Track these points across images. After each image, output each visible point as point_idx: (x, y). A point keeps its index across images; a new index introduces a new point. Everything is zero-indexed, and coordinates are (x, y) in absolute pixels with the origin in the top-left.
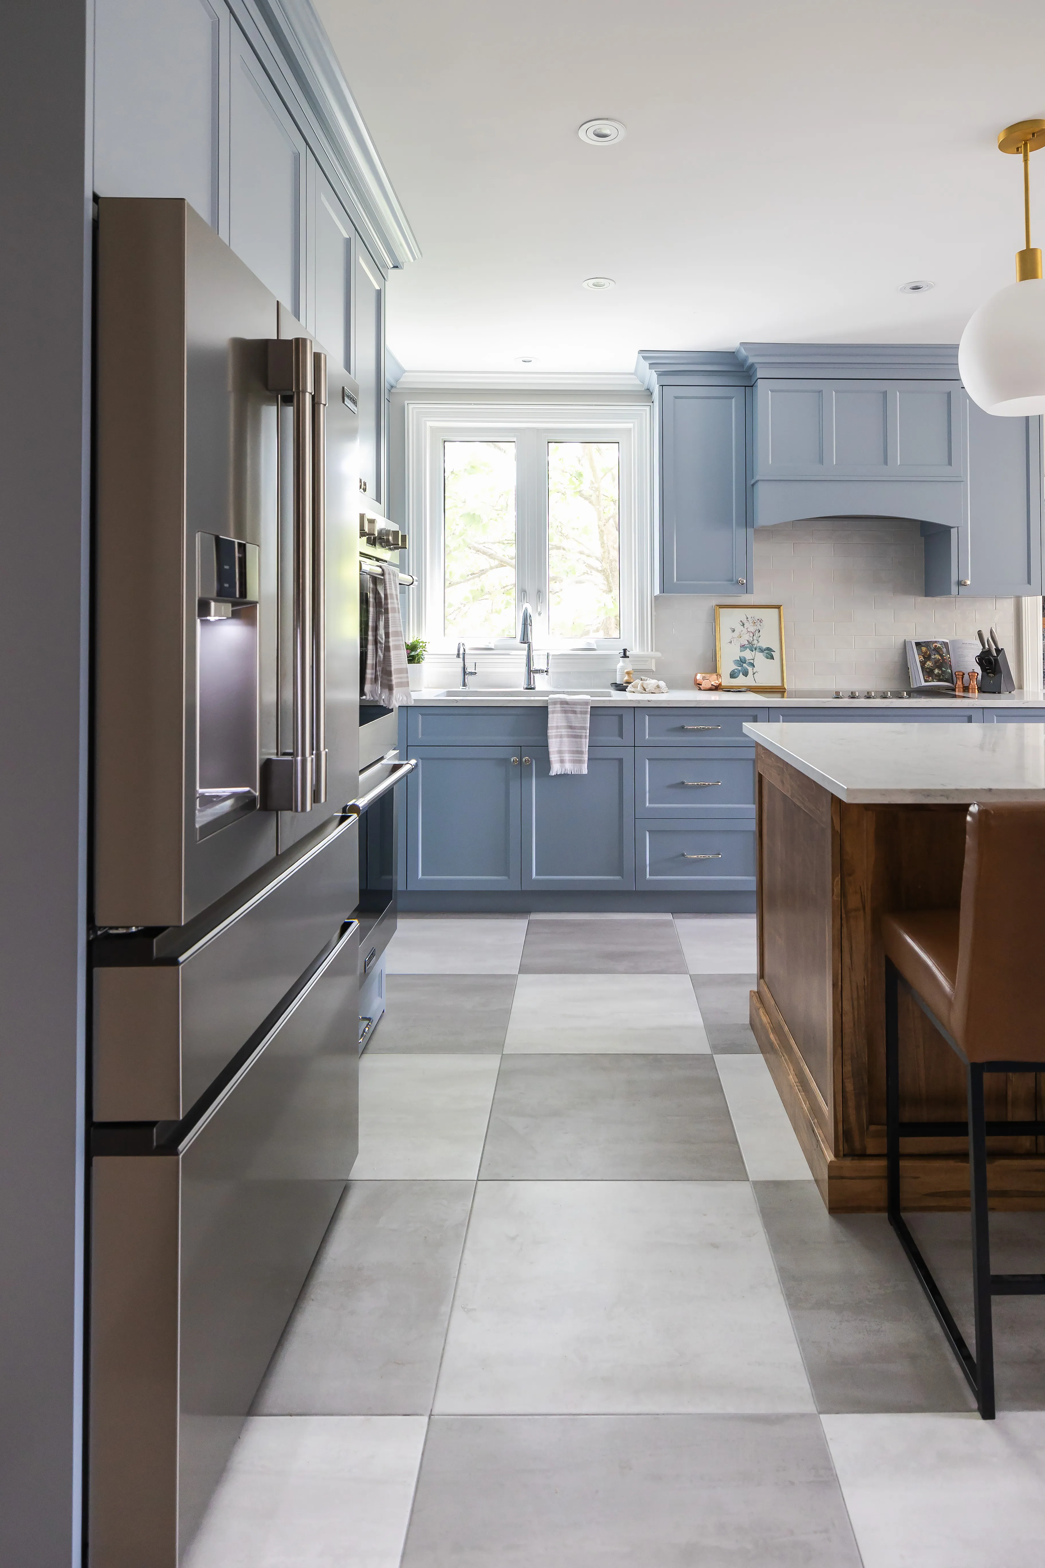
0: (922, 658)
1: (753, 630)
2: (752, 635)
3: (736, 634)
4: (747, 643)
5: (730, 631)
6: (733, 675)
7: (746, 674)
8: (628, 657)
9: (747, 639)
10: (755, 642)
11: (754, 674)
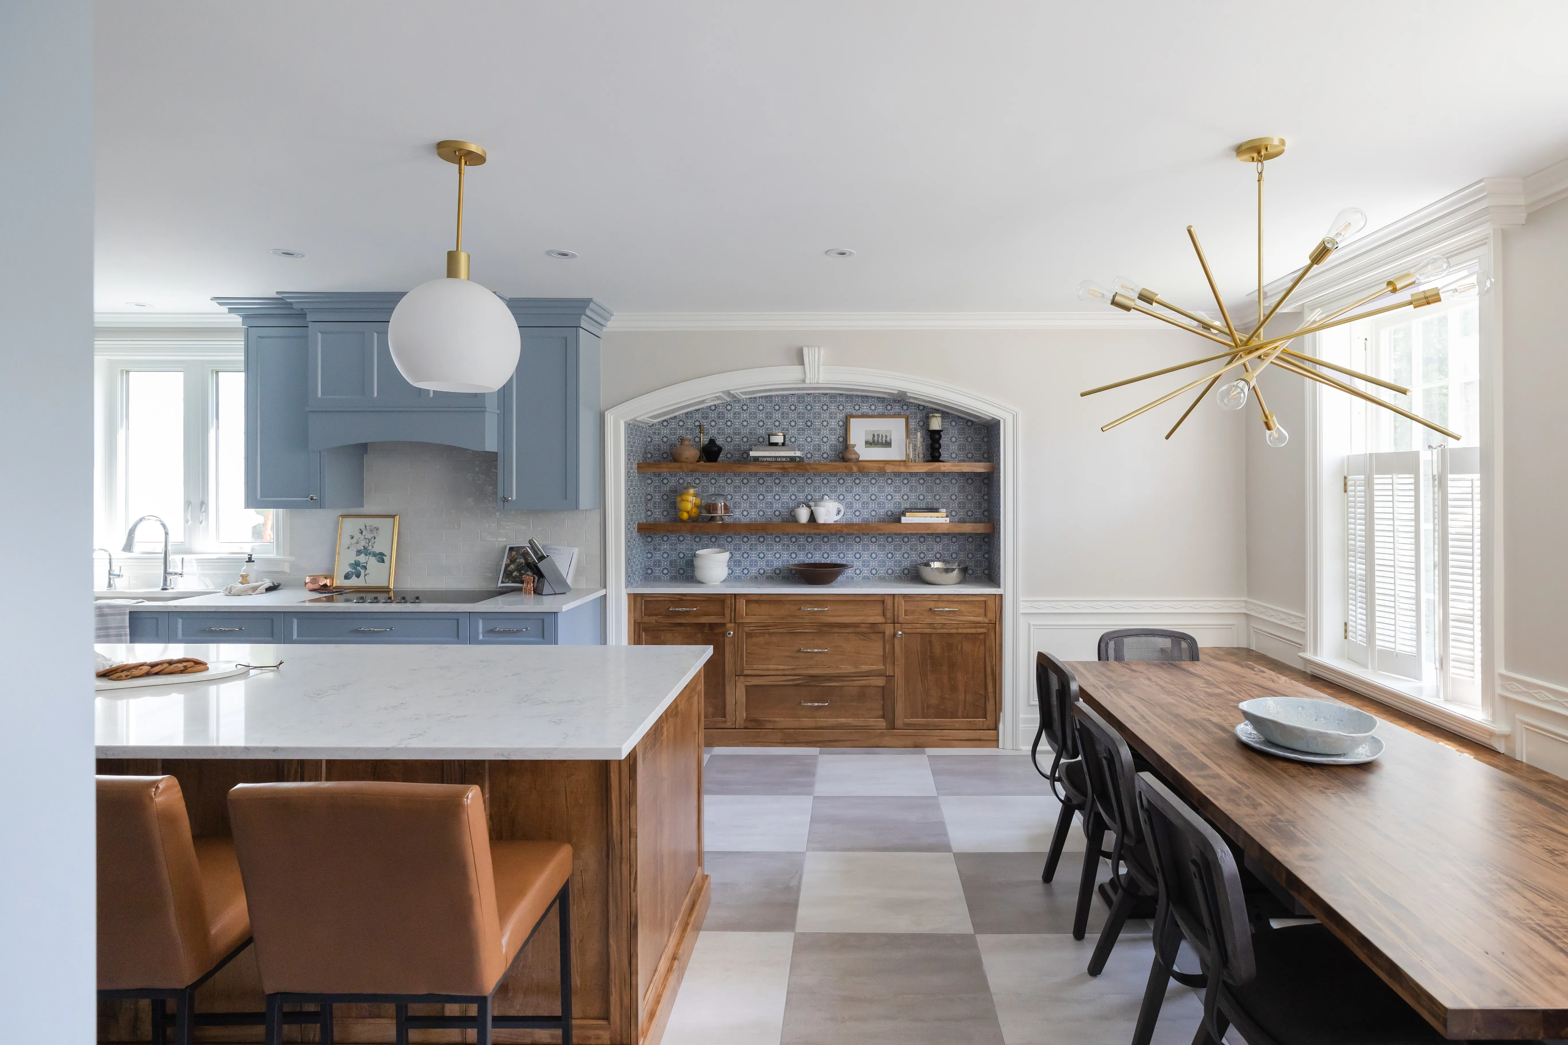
0: (509, 562)
1: (370, 538)
2: (368, 542)
3: (355, 540)
4: (363, 548)
5: (349, 537)
6: (347, 577)
7: (358, 576)
8: (253, 561)
9: (363, 545)
10: (370, 547)
11: (365, 575)
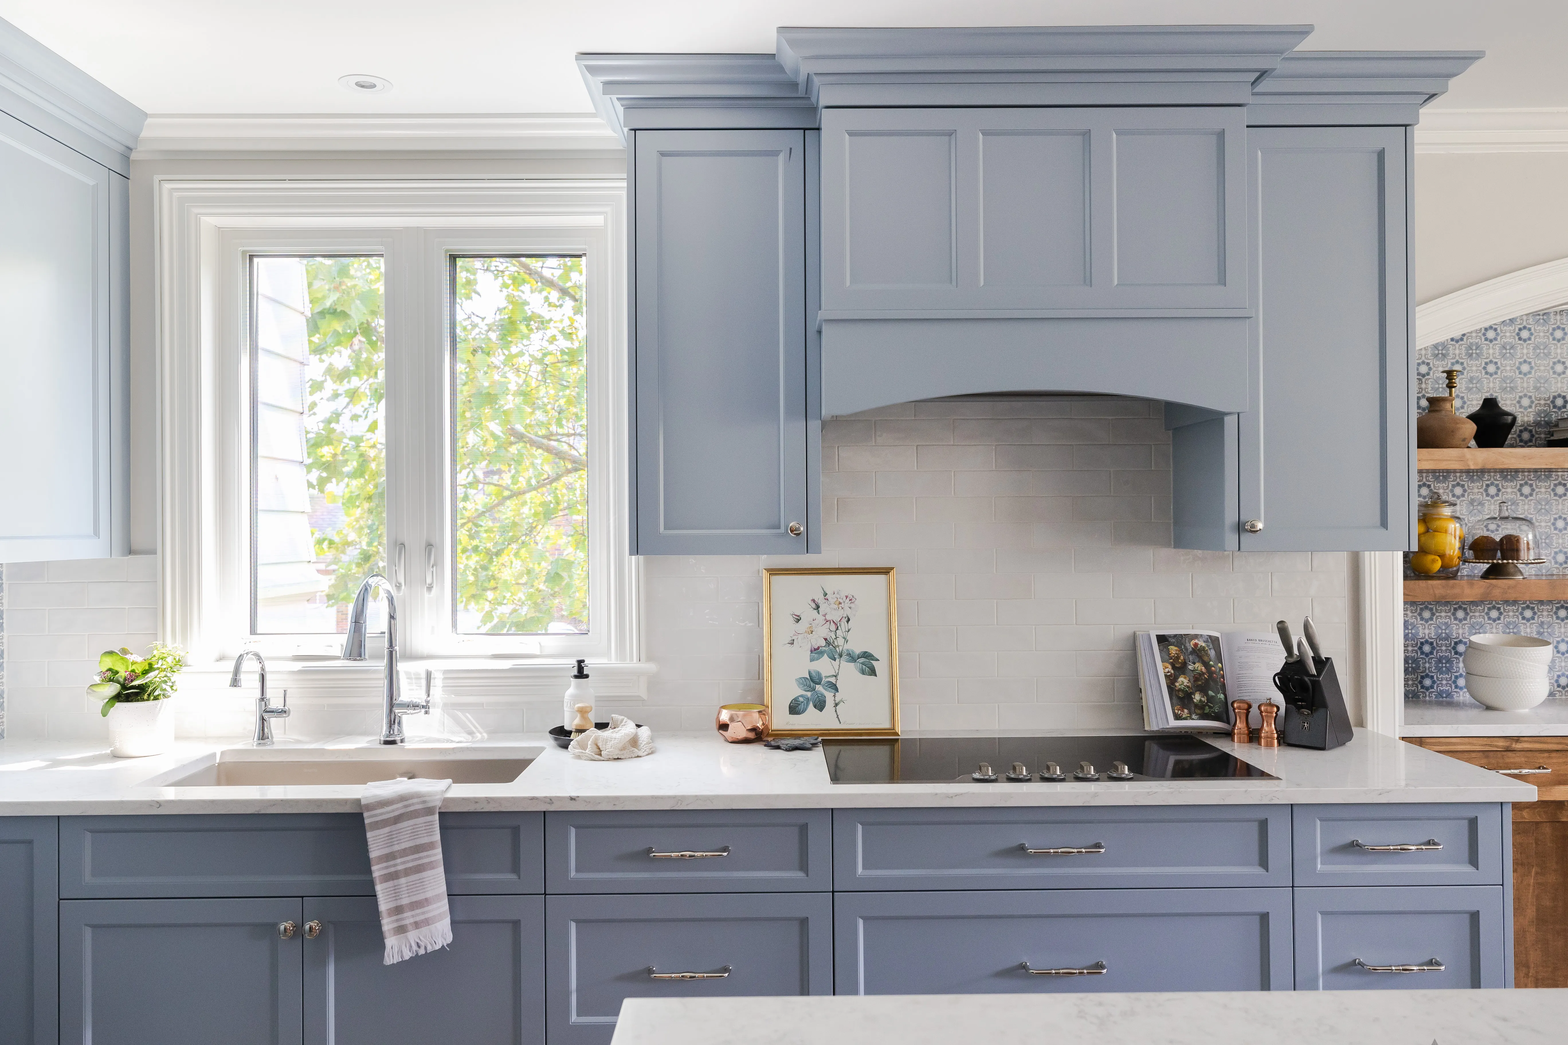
0: (1169, 668)
1: (837, 619)
2: (833, 628)
3: (803, 626)
4: (823, 643)
5: (791, 620)
6: (795, 709)
7: (820, 705)
8: (587, 676)
9: (825, 636)
10: (840, 641)
11: (836, 705)
